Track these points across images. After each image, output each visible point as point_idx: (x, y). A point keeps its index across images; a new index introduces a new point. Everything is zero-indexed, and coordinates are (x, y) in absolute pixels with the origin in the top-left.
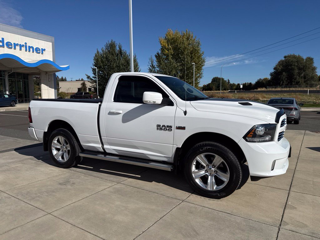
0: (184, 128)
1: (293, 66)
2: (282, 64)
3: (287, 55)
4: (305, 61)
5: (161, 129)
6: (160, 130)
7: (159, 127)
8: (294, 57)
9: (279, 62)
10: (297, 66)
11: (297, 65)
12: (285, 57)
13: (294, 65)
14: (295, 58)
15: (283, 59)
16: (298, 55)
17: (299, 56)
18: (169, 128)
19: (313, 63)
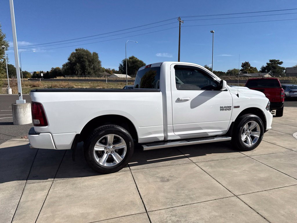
0: (238, 107)
1: (84, 59)
2: (75, 56)
3: (78, 49)
4: (92, 55)
5: (223, 110)
6: (222, 110)
7: (222, 109)
8: (84, 51)
9: (72, 54)
10: (87, 59)
11: (87, 58)
12: (76, 50)
13: (85, 58)
14: (85, 52)
15: (75, 51)
16: (86, 50)
17: (87, 50)
19: (98, 57)
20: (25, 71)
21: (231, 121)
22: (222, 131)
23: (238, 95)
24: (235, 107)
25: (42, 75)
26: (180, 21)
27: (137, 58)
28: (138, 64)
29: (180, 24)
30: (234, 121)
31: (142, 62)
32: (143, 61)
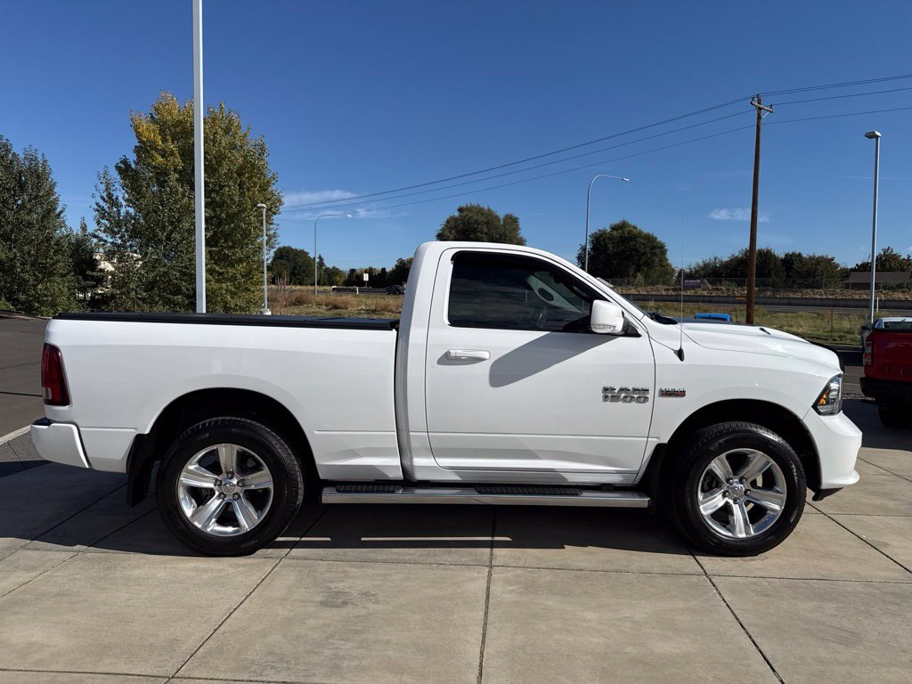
0: (682, 394)
1: (479, 234)
2: (456, 227)
3: (465, 206)
4: (502, 222)
5: (615, 398)
6: (611, 401)
7: (610, 394)
8: (479, 211)
9: (448, 222)
10: (486, 234)
11: (486, 231)
12: (460, 210)
13: (482, 232)
14: (483, 214)
15: (457, 214)
16: (486, 208)
17: (489, 209)
18: (640, 395)
19: (517, 228)
20: (334, 268)
21: (653, 442)
22: (618, 472)
23: (680, 354)
24: (666, 393)
25: (366, 277)
26: (760, 109)
27: (635, 228)
28: (638, 245)
29: (759, 117)
30: (665, 440)
31: (652, 237)
32: (655, 235)
